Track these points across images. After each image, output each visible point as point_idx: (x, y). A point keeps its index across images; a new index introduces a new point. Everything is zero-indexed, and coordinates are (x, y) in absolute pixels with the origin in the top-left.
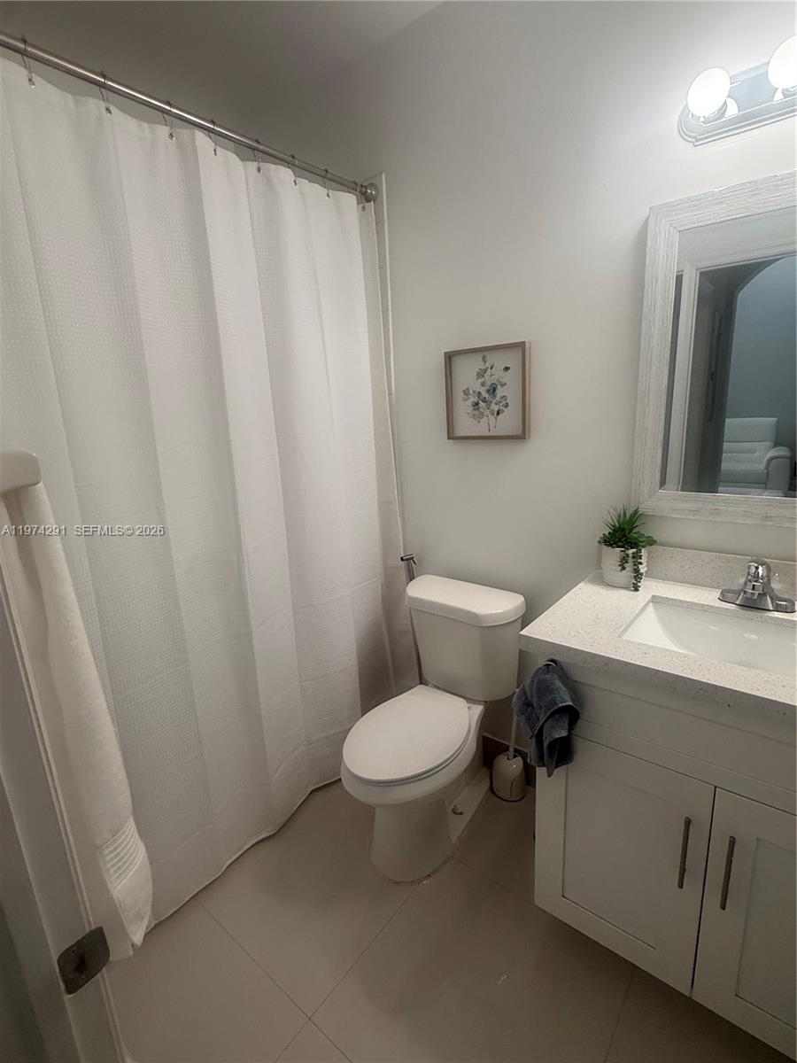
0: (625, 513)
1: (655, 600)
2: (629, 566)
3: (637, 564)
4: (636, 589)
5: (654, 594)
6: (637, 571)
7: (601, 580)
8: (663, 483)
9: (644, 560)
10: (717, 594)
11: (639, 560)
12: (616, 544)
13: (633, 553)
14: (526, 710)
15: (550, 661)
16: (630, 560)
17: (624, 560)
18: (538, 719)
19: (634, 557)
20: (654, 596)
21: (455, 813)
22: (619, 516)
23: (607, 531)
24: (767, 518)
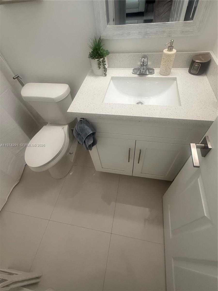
0: (96, 40)
1: (113, 78)
2: (102, 66)
3: (104, 65)
4: (105, 75)
5: (112, 76)
6: (104, 68)
7: (93, 74)
8: (108, 21)
9: (106, 63)
10: (131, 70)
11: (105, 63)
12: (95, 57)
13: (102, 60)
14: (79, 136)
15: (81, 119)
16: (102, 63)
17: (99, 64)
18: (83, 139)
19: (103, 62)
20: (112, 77)
21: (71, 154)
22: (94, 42)
23: (91, 50)
24: (146, 34)
